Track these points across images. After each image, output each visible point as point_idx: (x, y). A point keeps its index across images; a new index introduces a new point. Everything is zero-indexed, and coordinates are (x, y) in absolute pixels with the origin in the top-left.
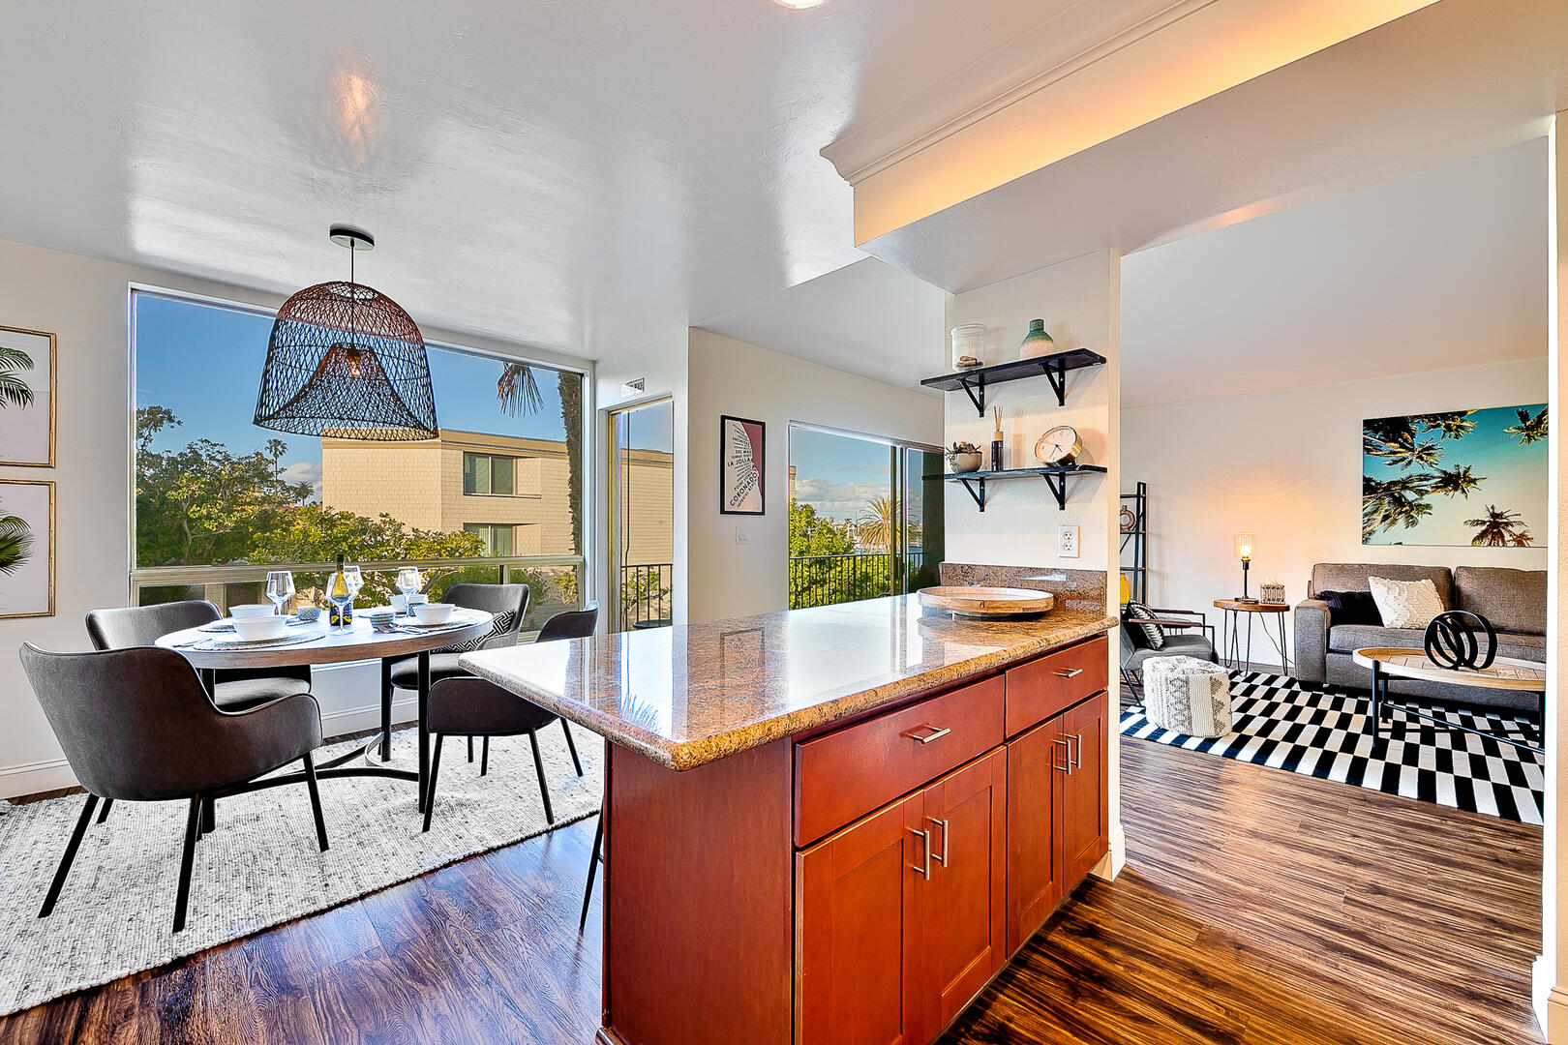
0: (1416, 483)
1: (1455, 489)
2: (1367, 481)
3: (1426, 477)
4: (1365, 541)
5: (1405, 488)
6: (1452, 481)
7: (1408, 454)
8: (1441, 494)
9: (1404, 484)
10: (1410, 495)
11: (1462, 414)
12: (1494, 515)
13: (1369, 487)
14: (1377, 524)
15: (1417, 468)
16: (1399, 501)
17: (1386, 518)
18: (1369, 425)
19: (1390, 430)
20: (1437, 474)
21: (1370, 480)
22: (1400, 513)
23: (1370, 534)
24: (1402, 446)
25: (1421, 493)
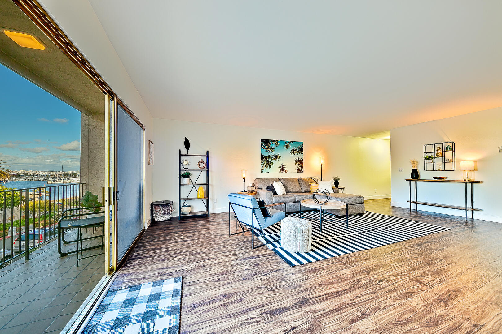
0: (271, 157)
1: (277, 159)
2: (262, 155)
3: (272, 156)
4: (262, 172)
5: (269, 158)
6: (276, 157)
7: (269, 149)
8: (274, 160)
9: (269, 157)
10: (270, 160)
11: (277, 141)
12: (283, 165)
13: (263, 157)
14: (264, 168)
15: (271, 153)
16: (268, 161)
17: (266, 165)
18: (262, 140)
19: (266, 142)
20: (274, 155)
21: (263, 155)
22: (268, 164)
23: (263, 170)
24: (268, 147)
25: (272, 159)
